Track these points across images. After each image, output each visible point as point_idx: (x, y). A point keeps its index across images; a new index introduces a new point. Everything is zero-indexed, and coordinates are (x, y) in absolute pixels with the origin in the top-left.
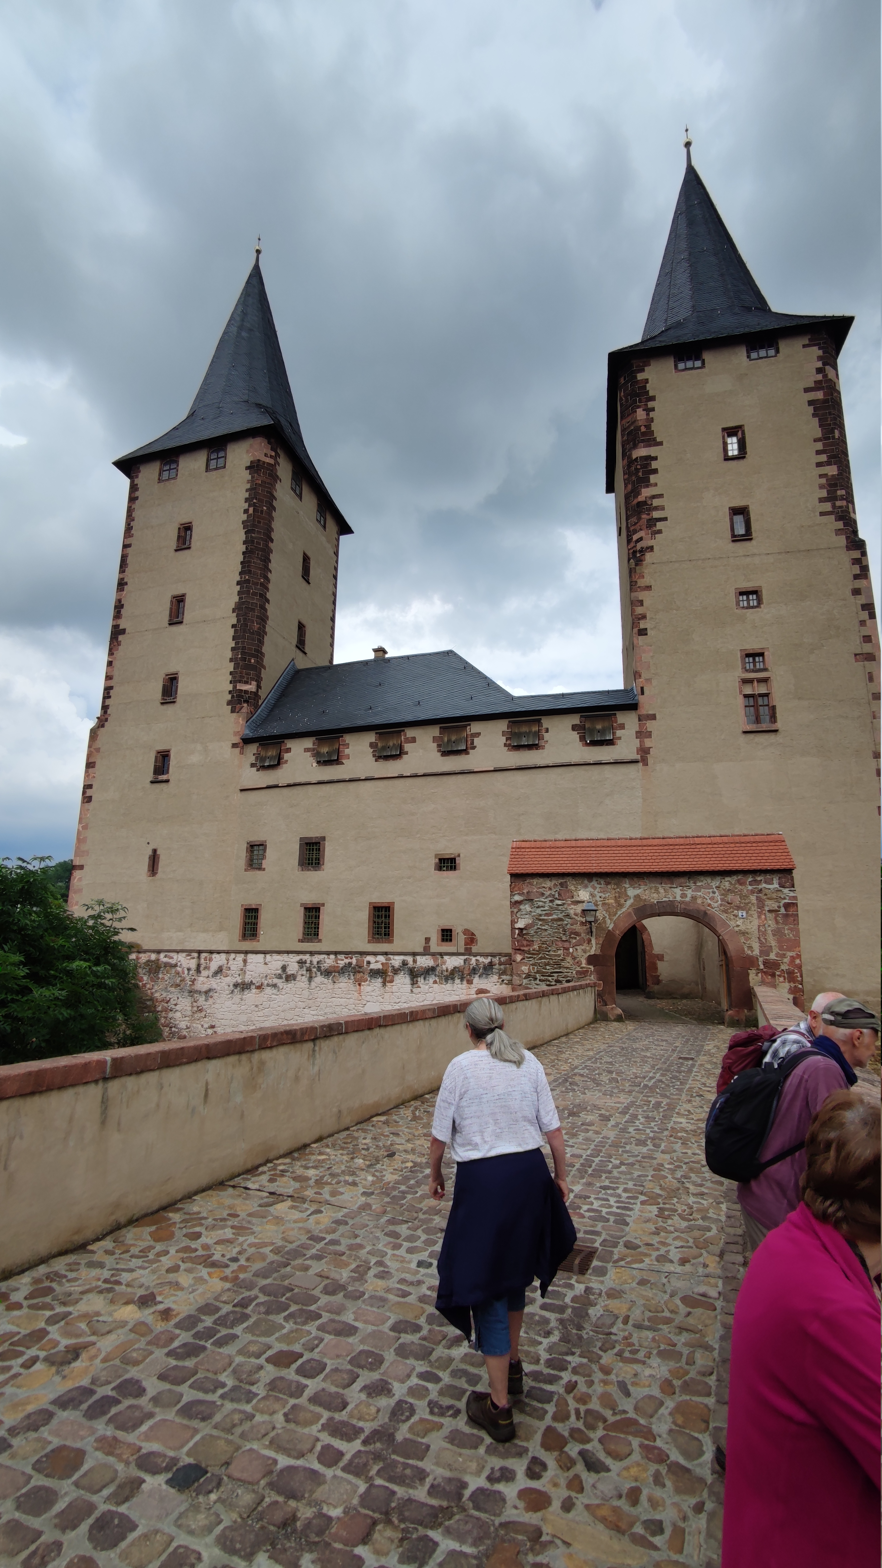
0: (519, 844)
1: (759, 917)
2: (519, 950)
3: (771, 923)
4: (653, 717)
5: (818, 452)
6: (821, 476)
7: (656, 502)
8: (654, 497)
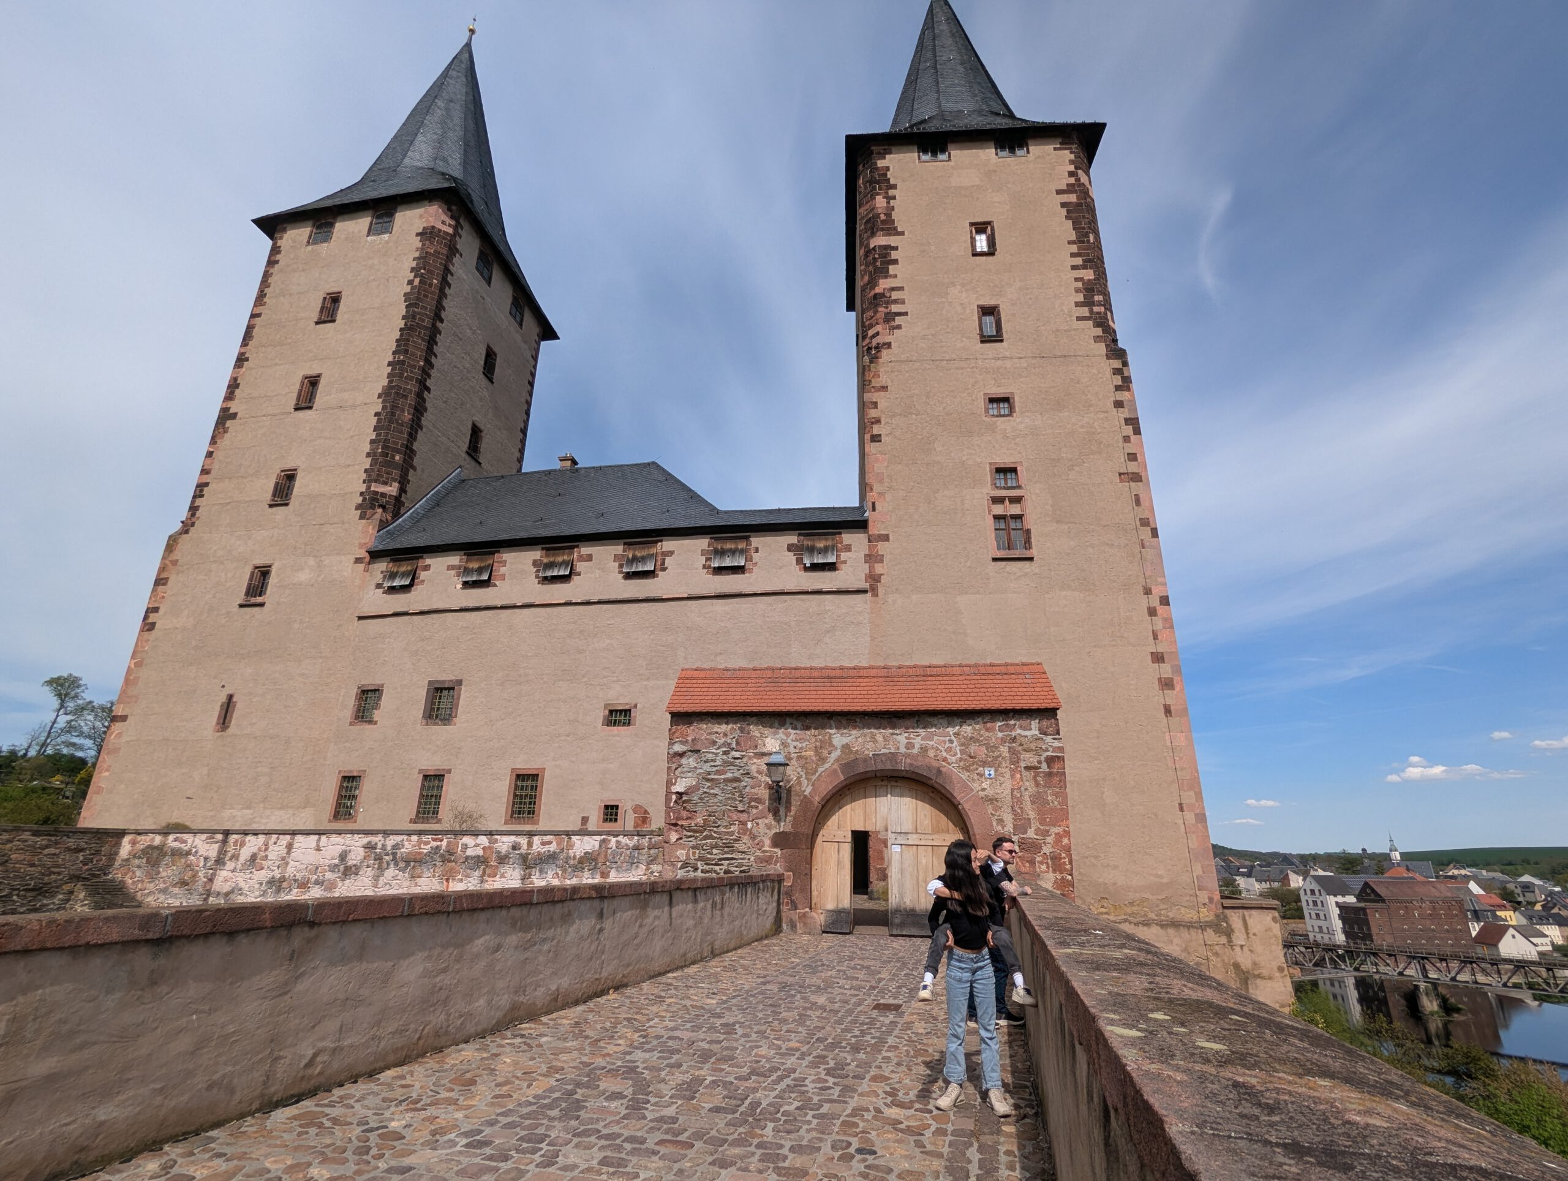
0: (689, 674)
1: (1013, 776)
2: (675, 825)
3: (1029, 784)
4: (886, 538)
5: (1073, 255)
6: (1076, 279)
7: (895, 295)
8: (893, 289)
